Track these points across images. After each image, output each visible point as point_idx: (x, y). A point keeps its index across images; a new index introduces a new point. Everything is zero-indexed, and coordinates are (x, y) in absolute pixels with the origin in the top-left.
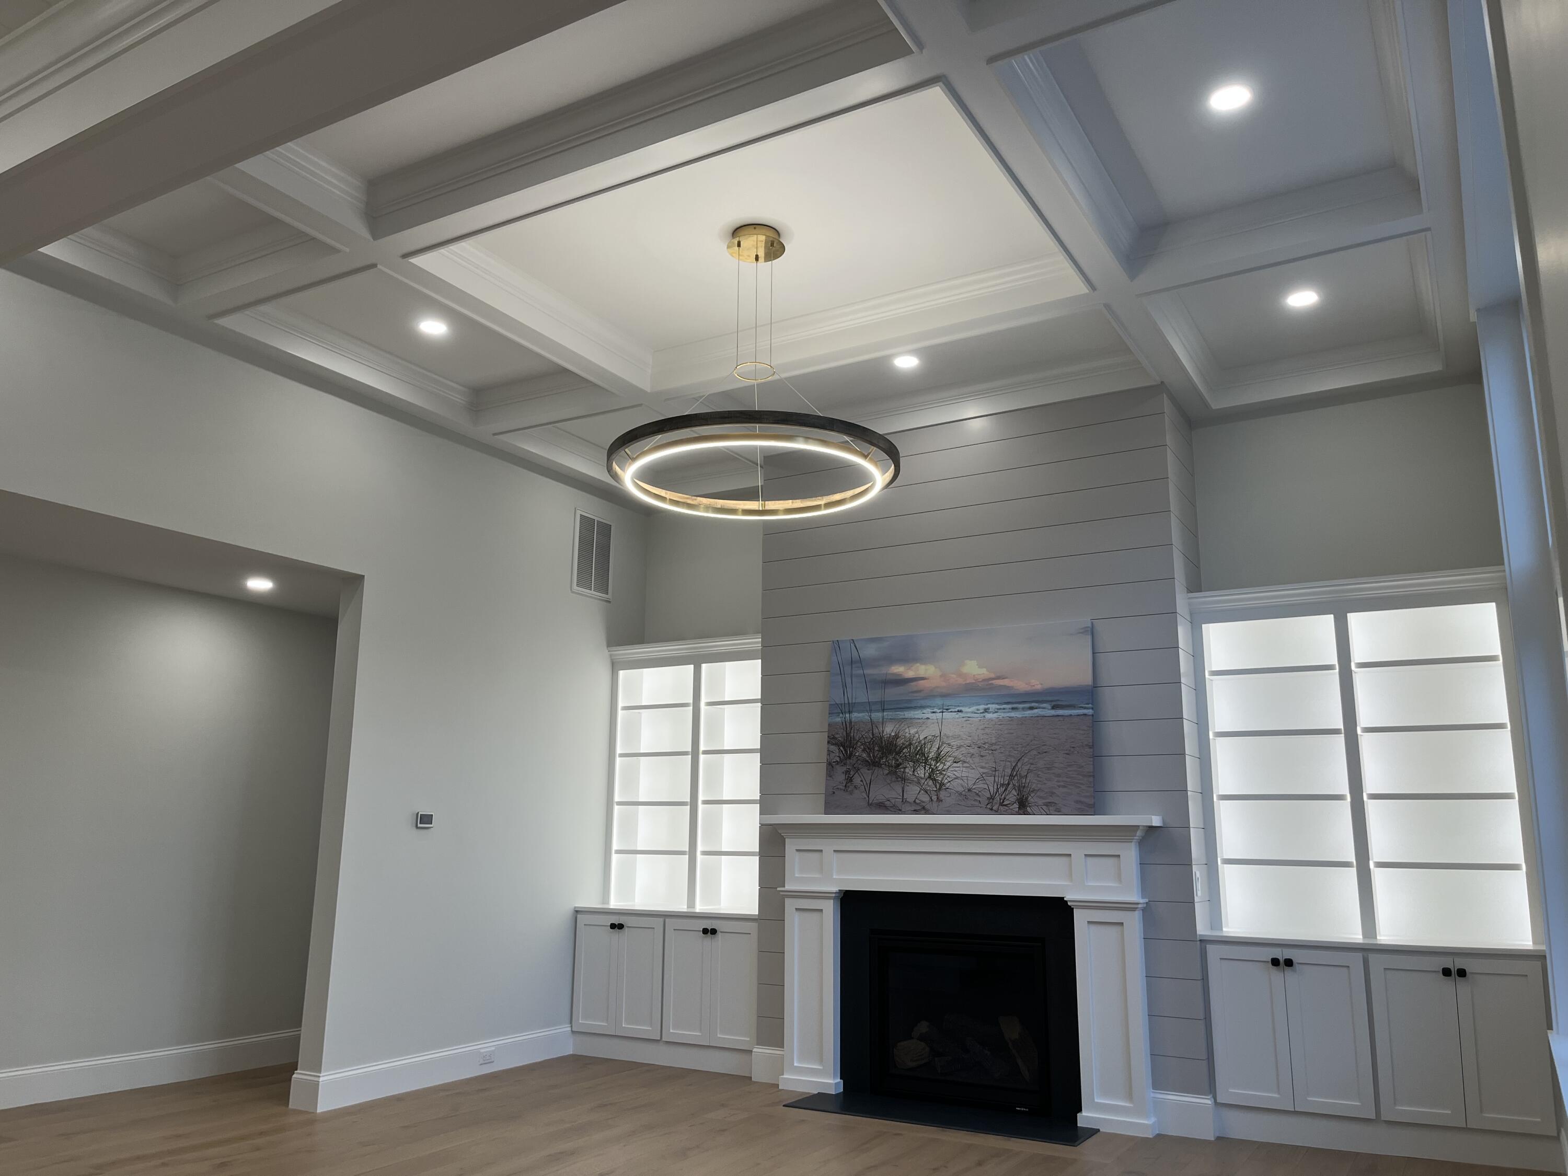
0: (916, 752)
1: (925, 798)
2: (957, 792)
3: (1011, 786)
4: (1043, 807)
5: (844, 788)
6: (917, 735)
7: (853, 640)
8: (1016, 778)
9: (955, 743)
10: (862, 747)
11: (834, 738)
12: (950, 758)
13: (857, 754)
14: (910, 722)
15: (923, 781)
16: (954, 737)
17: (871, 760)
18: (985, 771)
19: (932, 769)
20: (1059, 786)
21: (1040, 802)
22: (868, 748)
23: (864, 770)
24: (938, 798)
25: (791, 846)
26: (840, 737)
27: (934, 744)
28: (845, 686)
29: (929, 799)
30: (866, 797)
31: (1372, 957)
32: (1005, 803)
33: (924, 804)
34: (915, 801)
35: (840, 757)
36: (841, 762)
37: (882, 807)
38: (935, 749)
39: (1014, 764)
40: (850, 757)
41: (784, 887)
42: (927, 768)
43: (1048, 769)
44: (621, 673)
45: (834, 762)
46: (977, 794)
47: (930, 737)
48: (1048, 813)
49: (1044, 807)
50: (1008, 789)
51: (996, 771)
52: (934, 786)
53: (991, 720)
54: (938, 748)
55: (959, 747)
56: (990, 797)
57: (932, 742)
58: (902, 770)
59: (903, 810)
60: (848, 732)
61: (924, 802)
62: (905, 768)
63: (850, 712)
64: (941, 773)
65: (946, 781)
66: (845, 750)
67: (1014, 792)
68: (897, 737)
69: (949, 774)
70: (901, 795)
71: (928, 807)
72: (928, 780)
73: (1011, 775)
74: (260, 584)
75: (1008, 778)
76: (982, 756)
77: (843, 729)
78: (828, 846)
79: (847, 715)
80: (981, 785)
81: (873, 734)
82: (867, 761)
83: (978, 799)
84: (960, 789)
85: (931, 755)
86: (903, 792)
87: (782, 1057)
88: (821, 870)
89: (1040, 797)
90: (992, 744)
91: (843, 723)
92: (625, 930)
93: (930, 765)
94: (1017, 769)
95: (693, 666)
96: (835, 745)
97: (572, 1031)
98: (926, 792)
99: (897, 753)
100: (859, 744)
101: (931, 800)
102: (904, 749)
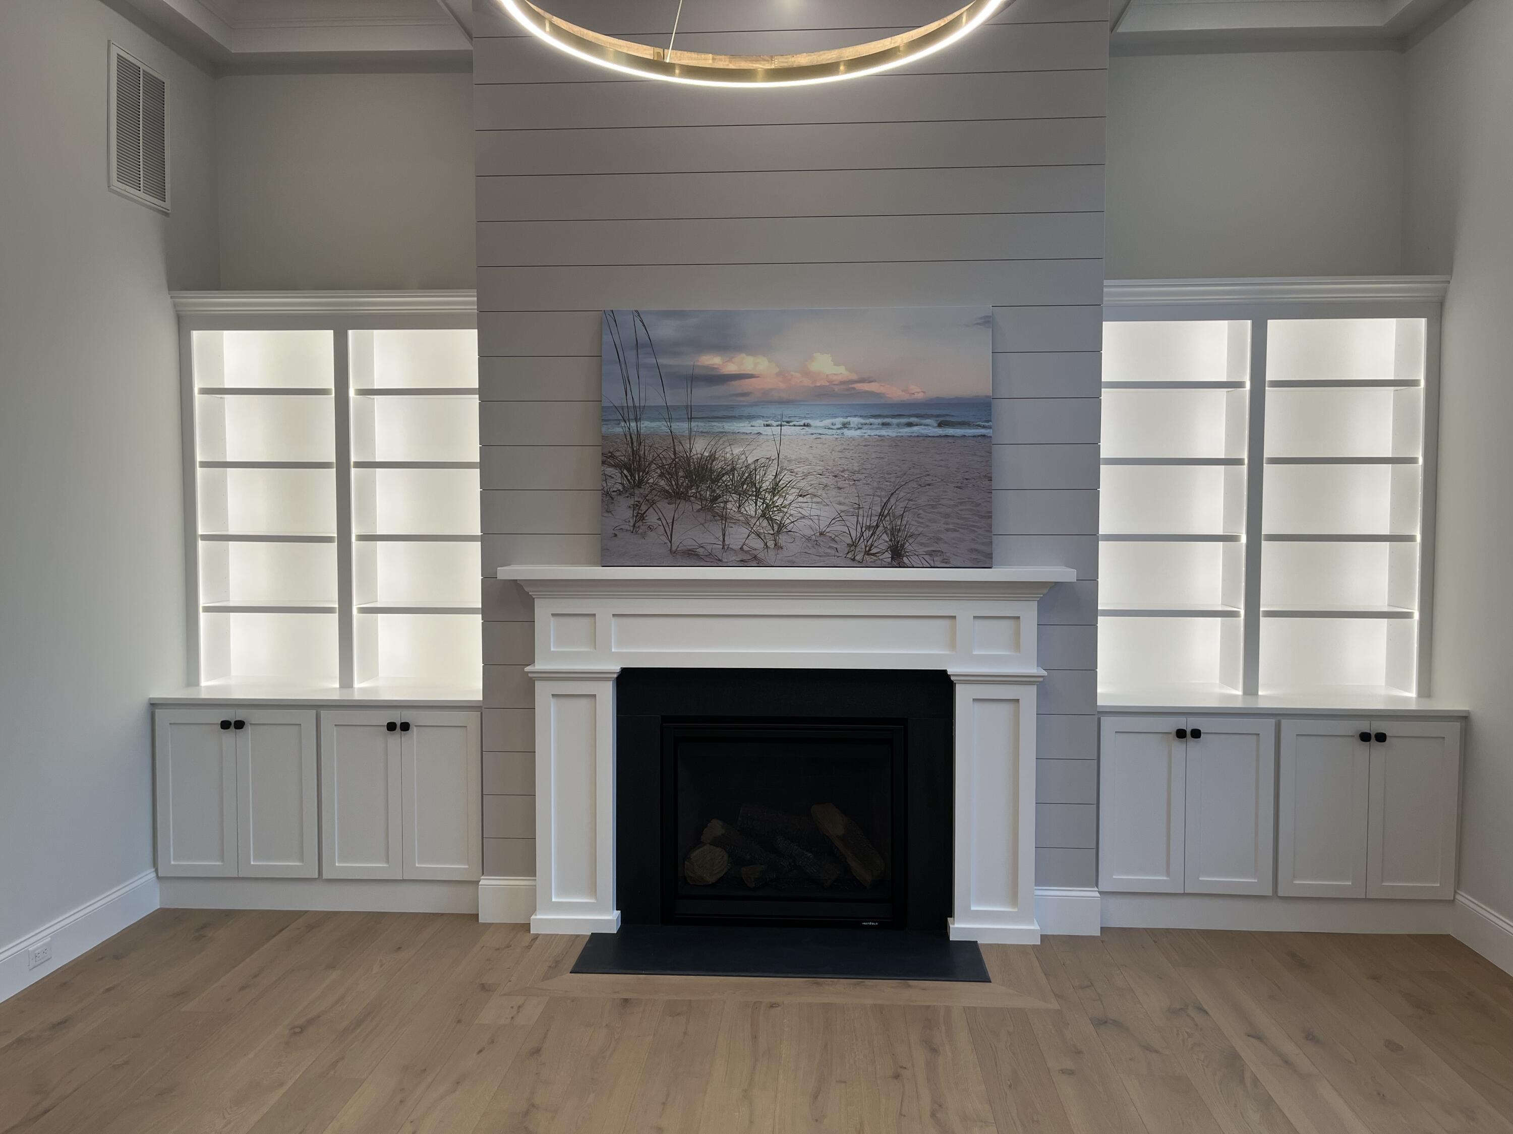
0: (743, 480)
1: (755, 543)
2: (804, 536)
3: (880, 528)
4: (925, 557)
5: (632, 529)
6: (743, 456)
7: (637, 311)
8: (888, 518)
9: (801, 469)
10: (659, 471)
11: (612, 456)
12: (793, 490)
13: (651, 481)
14: (734, 438)
15: (753, 521)
16: (799, 461)
17: (673, 490)
18: (844, 508)
19: (767, 505)
20: (947, 530)
21: (922, 550)
22: (667, 473)
23: (663, 505)
24: (775, 545)
25: (543, 610)
26: (622, 455)
27: (769, 470)
28: (627, 381)
29: (762, 545)
30: (666, 540)
31: (1281, 722)
32: (874, 551)
33: (754, 552)
34: (741, 548)
35: (623, 484)
36: (625, 491)
37: (692, 557)
38: (770, 477)
39: (885, 500)
40: (640, 484)
41: (533, 665)
42: (759, 504)
44: (196, 335)
45: (614, 491)
46: (833, 540)
47: (763, 460)
48: (933, 565)
49: (927, 557)
50: (878, 533)
51: (859, 508)
52: (769, 528)
53: (853, 439)
54: (776, 476)
55: (805, 476)
56: (851, 543)
57: (766, 467)
58: (722, 505)
59: (725, 560)
60: (635, 449)
61: (755, 549)
62: (726, 502)
64: (780, 510)
65: (788, 521)
66: (631, 474)
67: (885, 537)
68: (712, 457)
69: (792, 512)
70: (721, 538)
71: (761, 555)
72: (761, 521)
73: (881, 515)
75: (877, 518)
76: (840, 488)
77: (628, 444)
78: (605, 608)
79: (633, 424)
80: (838, 527)
81: (675, 453)
82: (667, 491)
83: (835, 546)
84: (809, 532)
85: (765, 485)
86: (724, 535)
87: (533, 891)
88: (594, 643)
89: (922, 544)
90: (853, 473)
91: (625, 435)
92: (248, 730)
93: (764, 499)
94: (889, 506)
95: (330, 333)
96: (615, 466)
97: (158, 877)
98: (759, 535)
99: (714, 481)
100: (653, 466)
101: (766, 547)
102: (723, 475)
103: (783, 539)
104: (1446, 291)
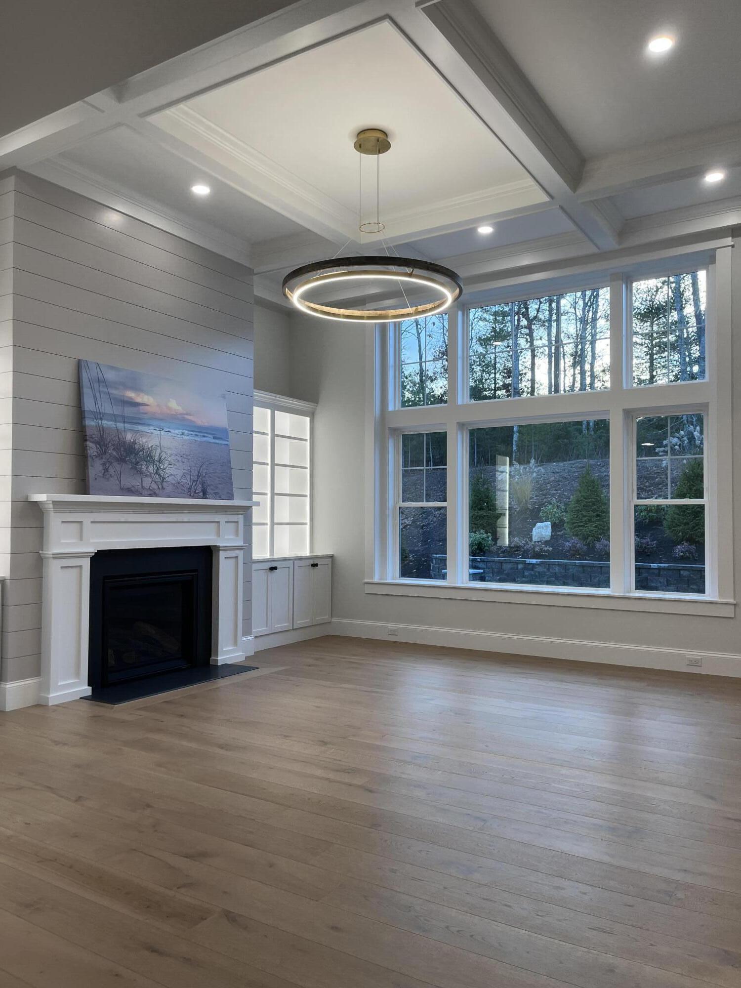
0: (148, 455)
1: (154, 486)
2: (172, 484)
3: (198, 482)
5: (104, 476)
6: (147, 443)
7: (97, 363)
8: (200, 477)
9: (169, 452)
10: (112, 447)
11: (92, 437)
12: (167, 462)
13: (110, 452)
14: (142, 434)
15: (153, 475)
16: (170, 448)
17: (120, 457)
18: (185, 471)
19: (158, 468)
21: (212, 492)
22: (116, 448)
23: (115, 464)
24: (162, 487)
26: (96, 437)
27: (157, 451)
28: (95, 398)
29: (157, 487)
30: (118, 483)
33: (154, 489)
34: (149, 488)
35: (97, 452)
36: (98, 456)
37: (130, 491)
38: (157, 455)
39: (199, 469)
40: (105, 453)
41: (45, 550)
42: (154, 467)
43: (214, 473)
45: (94, 456)
46: (183, 486)
47: (154, 446)
48: (216, 498)
49: (214, 495)
50: (197, 484)
51: (190, 472)
52: (159, 479)
53: (186, 440)
54: (160, 454)
55: (171, 455)
56: (188, 487)
57: (156, 449)
58: (140, 466)
59: (143, 494)
60: (101, 434)
62: (142, 465)
63: (101, 419)
64: (162, 471)
65: (166, 476)
66: (100, 448)
67: (200, 485)
68: (134, 442)
70: (141, 483)
71: (157, 492)
72: (156, 475)
73: (198, 475)
75: (197, 477)
76: (183, 462)
77: (98, 432)
78: (87, 518)
79: (100, 422)
80: (184, 480)
81: (119, 439)
82: (117, 458)
83: (183, 488)
84: (174, 482)
85: (156, 458)
86: (142, 481)
87: (46, 683)
88: (81, 537)
89: (212, 489)
90: (187, 456)
93: (156, 465)
94: (200, 472)
96: (93, 442)
98: (155, 482)
99: (136, 455)
100: (110, 444)
101: (159, 488)
102: (140, 452)
103: (164, 484)
104: (315, 409)
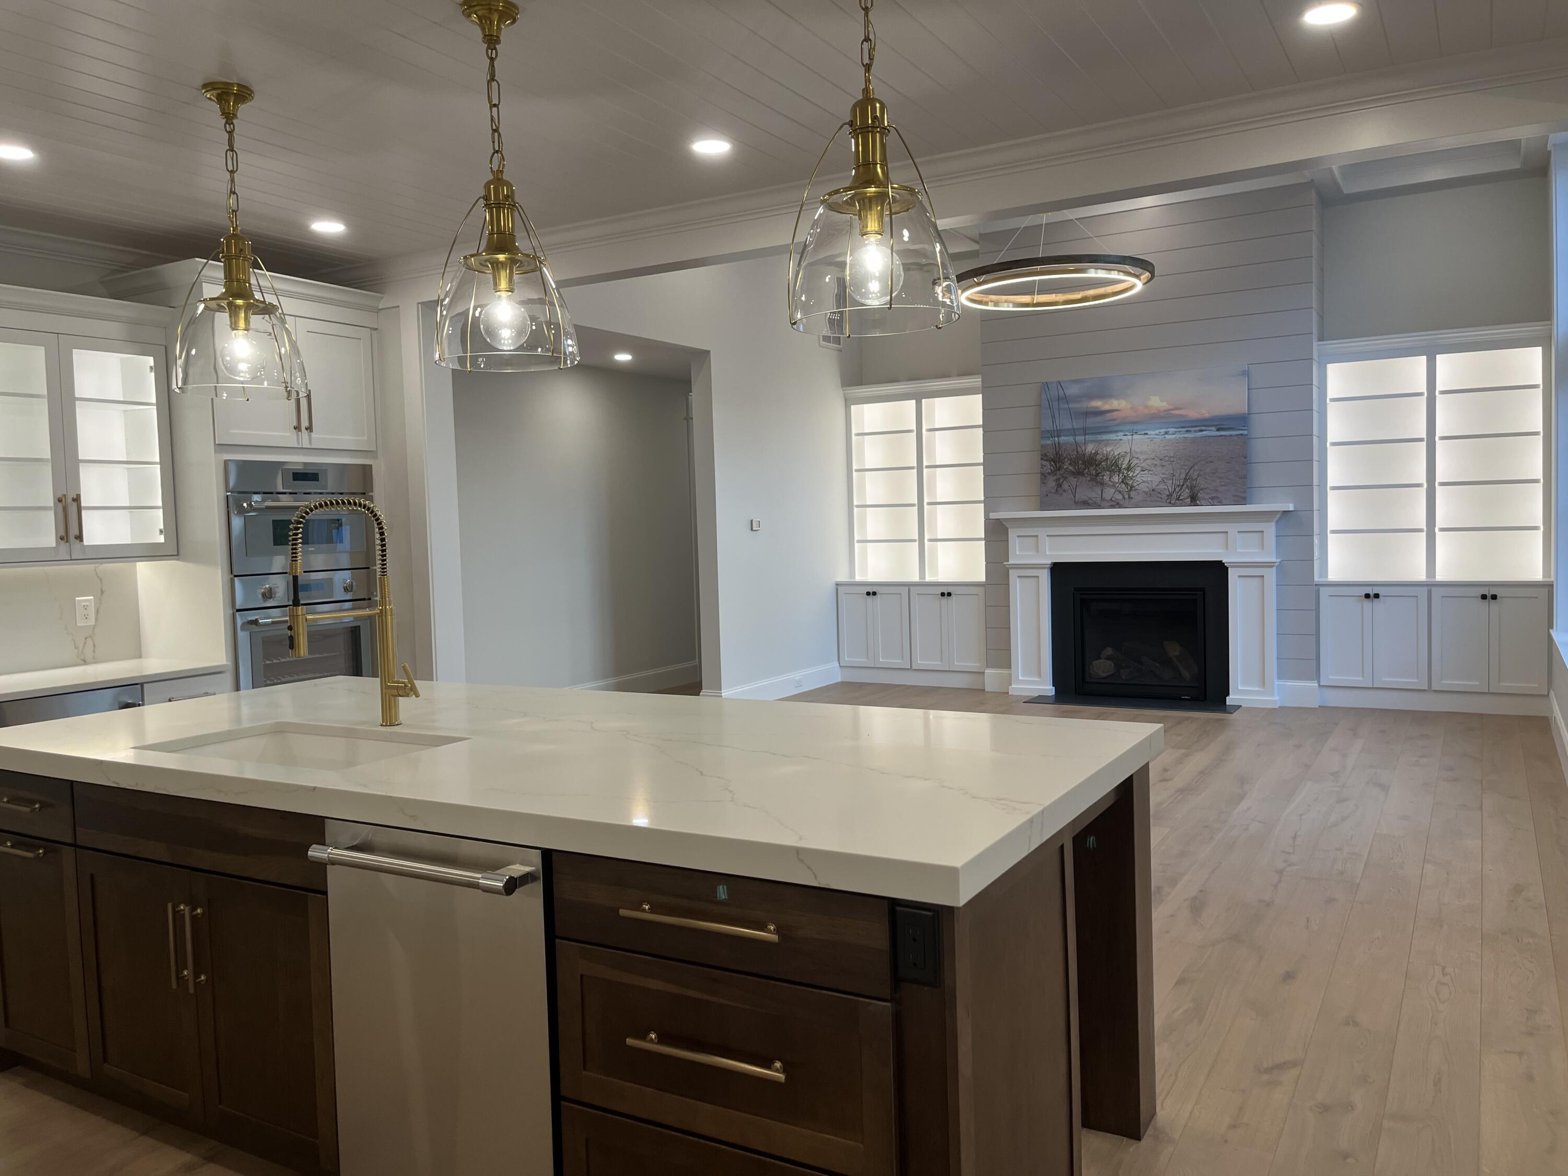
2: (1144, 492)
3: (1185, 486)
7: (1059, 382)
8: (1189, 480)
9: (1142, 457)
10: (1069, 462)
11: (1046, 455)
12: (1139, 468)
13: (1065, 467)
14: (1107, 443)
15: (1117, 485)
16: (1142, 453)
18: (1164, 476)
21: (1207, 496)
22: (1073, 462)
24: (1129, 496)
25: (1013, 534)
28: (1053, 417)
30: (1073, 497)
31: (1434, 589)
32: (1180, 498)
33: (1118, 501)
34: (1111, 499)
35: (1051, 470)
36: (1052, 473)
37: (1086, 504)
38: (1126, 462)
39: (1187, 471)
41: (1008, 561)
42: (1120, 476)
43: (1214, 473)
44: (853, 407)
46: (1159, 493)
47: (1122, 453)
48: (1213, 504)
49: (1210, 500)
50: (1183, 488)
51: (1173, 476)
52: (1126, 488)
53: (1170, 440)
54: (1129, 461)
55: (1145, 460)
56: (1169, 494)
57: (1124, 457)
58: (1101, 477)
59: (1102, 506)
61: (1118, 500)
62: (1103, 476)
63: (1058, 437)
64: (1131, 479)
65: (1136, 484)
66: (1055, 464)
67: (1187, 490)
68: (1096, 453)
70: (1101, 495)
71: (1121, 503)
74: (623, 357)
75: (1183, 481)
76: (1163, 466)
78: (1042, 532)
79: (1056, 439)
80: (1162, 486)
81: (1077, 452)
82: (1073, 472)
83: (1160, 496)
85: (1123, 467)
86: (1102, 493)
87: (1010, 675)
88: (1037, 551)
89: (1207, 493)
90: (1171, 457)
91: (1052, 445)
92: (878, 596)
94: (1189, 474)
95: (914, 401)
96: (1047, 460)
97: (840, 665)
98: (1120, 492)
100: (1066, 459)
101: (1124, 498)
102: (1102, 462)
103: (1133, 494)
